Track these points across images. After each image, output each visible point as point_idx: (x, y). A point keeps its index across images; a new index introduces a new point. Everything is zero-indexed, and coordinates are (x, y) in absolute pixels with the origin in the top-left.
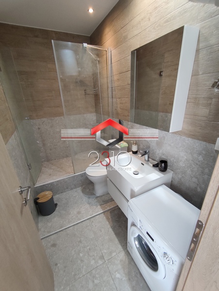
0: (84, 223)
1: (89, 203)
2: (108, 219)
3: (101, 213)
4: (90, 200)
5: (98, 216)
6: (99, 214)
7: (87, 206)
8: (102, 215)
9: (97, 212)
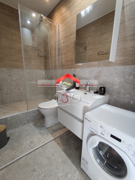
0: (36, 151)
1: (41, 134)
2: (58, 144)
3: (52, 140)
4: (42, 131)
5: (50, 143)
6: (51, 141)
7: (40, 136)
8: (53, 141)
9: (49, 139)
